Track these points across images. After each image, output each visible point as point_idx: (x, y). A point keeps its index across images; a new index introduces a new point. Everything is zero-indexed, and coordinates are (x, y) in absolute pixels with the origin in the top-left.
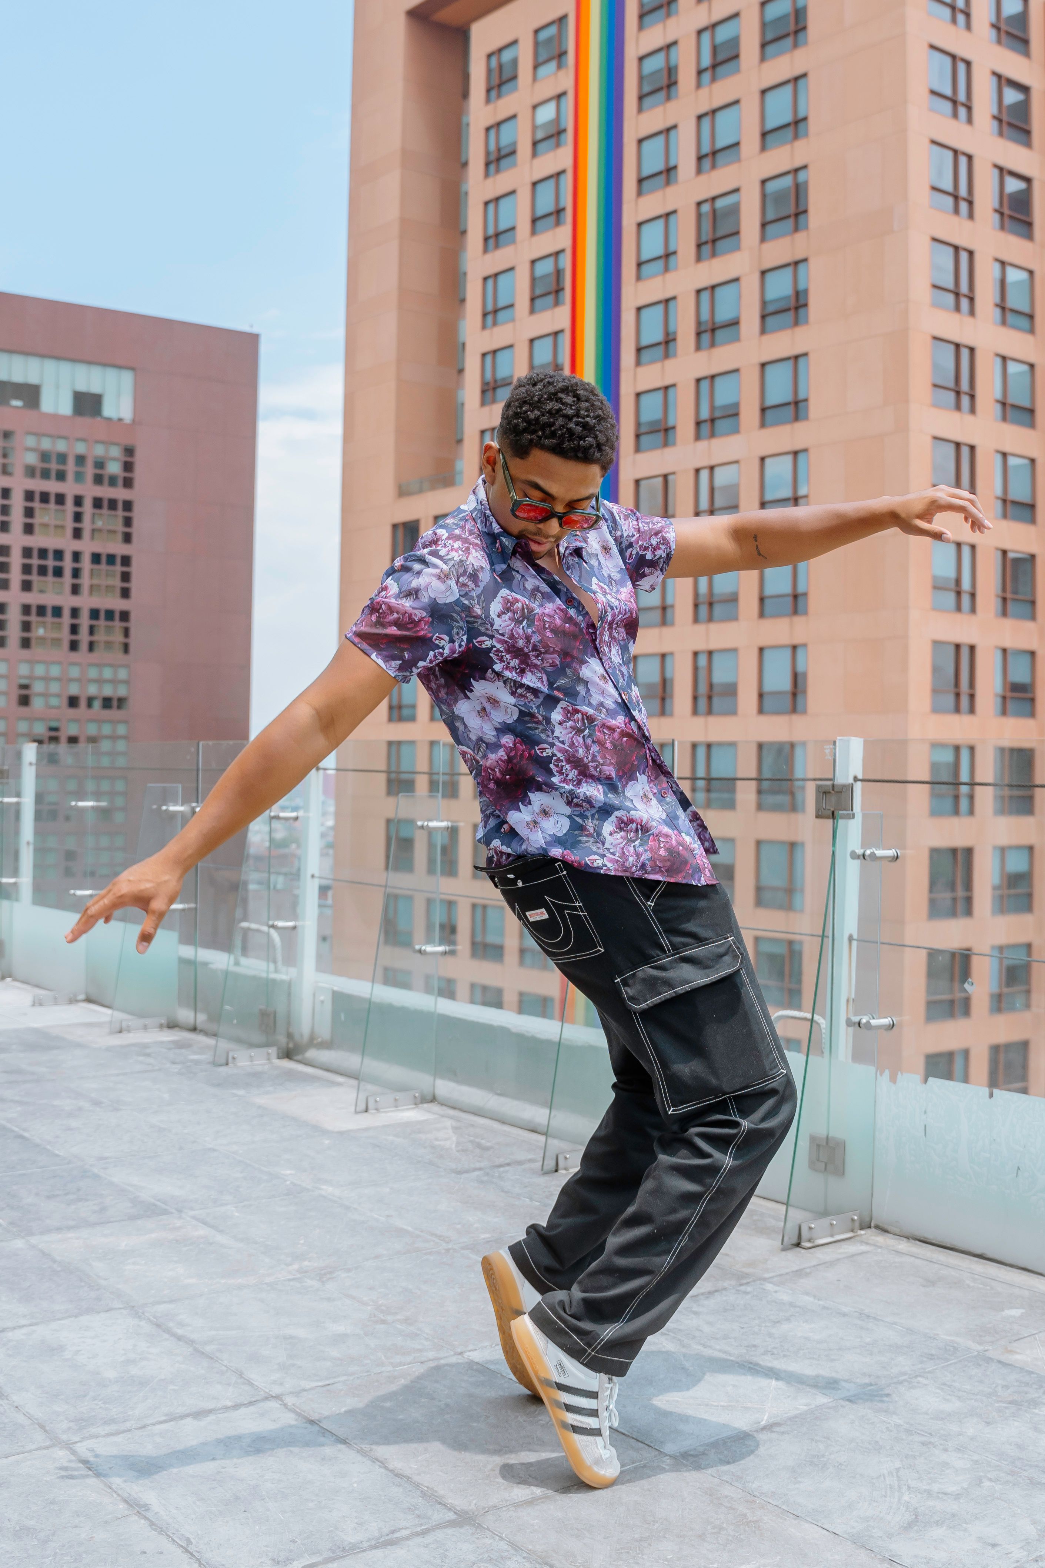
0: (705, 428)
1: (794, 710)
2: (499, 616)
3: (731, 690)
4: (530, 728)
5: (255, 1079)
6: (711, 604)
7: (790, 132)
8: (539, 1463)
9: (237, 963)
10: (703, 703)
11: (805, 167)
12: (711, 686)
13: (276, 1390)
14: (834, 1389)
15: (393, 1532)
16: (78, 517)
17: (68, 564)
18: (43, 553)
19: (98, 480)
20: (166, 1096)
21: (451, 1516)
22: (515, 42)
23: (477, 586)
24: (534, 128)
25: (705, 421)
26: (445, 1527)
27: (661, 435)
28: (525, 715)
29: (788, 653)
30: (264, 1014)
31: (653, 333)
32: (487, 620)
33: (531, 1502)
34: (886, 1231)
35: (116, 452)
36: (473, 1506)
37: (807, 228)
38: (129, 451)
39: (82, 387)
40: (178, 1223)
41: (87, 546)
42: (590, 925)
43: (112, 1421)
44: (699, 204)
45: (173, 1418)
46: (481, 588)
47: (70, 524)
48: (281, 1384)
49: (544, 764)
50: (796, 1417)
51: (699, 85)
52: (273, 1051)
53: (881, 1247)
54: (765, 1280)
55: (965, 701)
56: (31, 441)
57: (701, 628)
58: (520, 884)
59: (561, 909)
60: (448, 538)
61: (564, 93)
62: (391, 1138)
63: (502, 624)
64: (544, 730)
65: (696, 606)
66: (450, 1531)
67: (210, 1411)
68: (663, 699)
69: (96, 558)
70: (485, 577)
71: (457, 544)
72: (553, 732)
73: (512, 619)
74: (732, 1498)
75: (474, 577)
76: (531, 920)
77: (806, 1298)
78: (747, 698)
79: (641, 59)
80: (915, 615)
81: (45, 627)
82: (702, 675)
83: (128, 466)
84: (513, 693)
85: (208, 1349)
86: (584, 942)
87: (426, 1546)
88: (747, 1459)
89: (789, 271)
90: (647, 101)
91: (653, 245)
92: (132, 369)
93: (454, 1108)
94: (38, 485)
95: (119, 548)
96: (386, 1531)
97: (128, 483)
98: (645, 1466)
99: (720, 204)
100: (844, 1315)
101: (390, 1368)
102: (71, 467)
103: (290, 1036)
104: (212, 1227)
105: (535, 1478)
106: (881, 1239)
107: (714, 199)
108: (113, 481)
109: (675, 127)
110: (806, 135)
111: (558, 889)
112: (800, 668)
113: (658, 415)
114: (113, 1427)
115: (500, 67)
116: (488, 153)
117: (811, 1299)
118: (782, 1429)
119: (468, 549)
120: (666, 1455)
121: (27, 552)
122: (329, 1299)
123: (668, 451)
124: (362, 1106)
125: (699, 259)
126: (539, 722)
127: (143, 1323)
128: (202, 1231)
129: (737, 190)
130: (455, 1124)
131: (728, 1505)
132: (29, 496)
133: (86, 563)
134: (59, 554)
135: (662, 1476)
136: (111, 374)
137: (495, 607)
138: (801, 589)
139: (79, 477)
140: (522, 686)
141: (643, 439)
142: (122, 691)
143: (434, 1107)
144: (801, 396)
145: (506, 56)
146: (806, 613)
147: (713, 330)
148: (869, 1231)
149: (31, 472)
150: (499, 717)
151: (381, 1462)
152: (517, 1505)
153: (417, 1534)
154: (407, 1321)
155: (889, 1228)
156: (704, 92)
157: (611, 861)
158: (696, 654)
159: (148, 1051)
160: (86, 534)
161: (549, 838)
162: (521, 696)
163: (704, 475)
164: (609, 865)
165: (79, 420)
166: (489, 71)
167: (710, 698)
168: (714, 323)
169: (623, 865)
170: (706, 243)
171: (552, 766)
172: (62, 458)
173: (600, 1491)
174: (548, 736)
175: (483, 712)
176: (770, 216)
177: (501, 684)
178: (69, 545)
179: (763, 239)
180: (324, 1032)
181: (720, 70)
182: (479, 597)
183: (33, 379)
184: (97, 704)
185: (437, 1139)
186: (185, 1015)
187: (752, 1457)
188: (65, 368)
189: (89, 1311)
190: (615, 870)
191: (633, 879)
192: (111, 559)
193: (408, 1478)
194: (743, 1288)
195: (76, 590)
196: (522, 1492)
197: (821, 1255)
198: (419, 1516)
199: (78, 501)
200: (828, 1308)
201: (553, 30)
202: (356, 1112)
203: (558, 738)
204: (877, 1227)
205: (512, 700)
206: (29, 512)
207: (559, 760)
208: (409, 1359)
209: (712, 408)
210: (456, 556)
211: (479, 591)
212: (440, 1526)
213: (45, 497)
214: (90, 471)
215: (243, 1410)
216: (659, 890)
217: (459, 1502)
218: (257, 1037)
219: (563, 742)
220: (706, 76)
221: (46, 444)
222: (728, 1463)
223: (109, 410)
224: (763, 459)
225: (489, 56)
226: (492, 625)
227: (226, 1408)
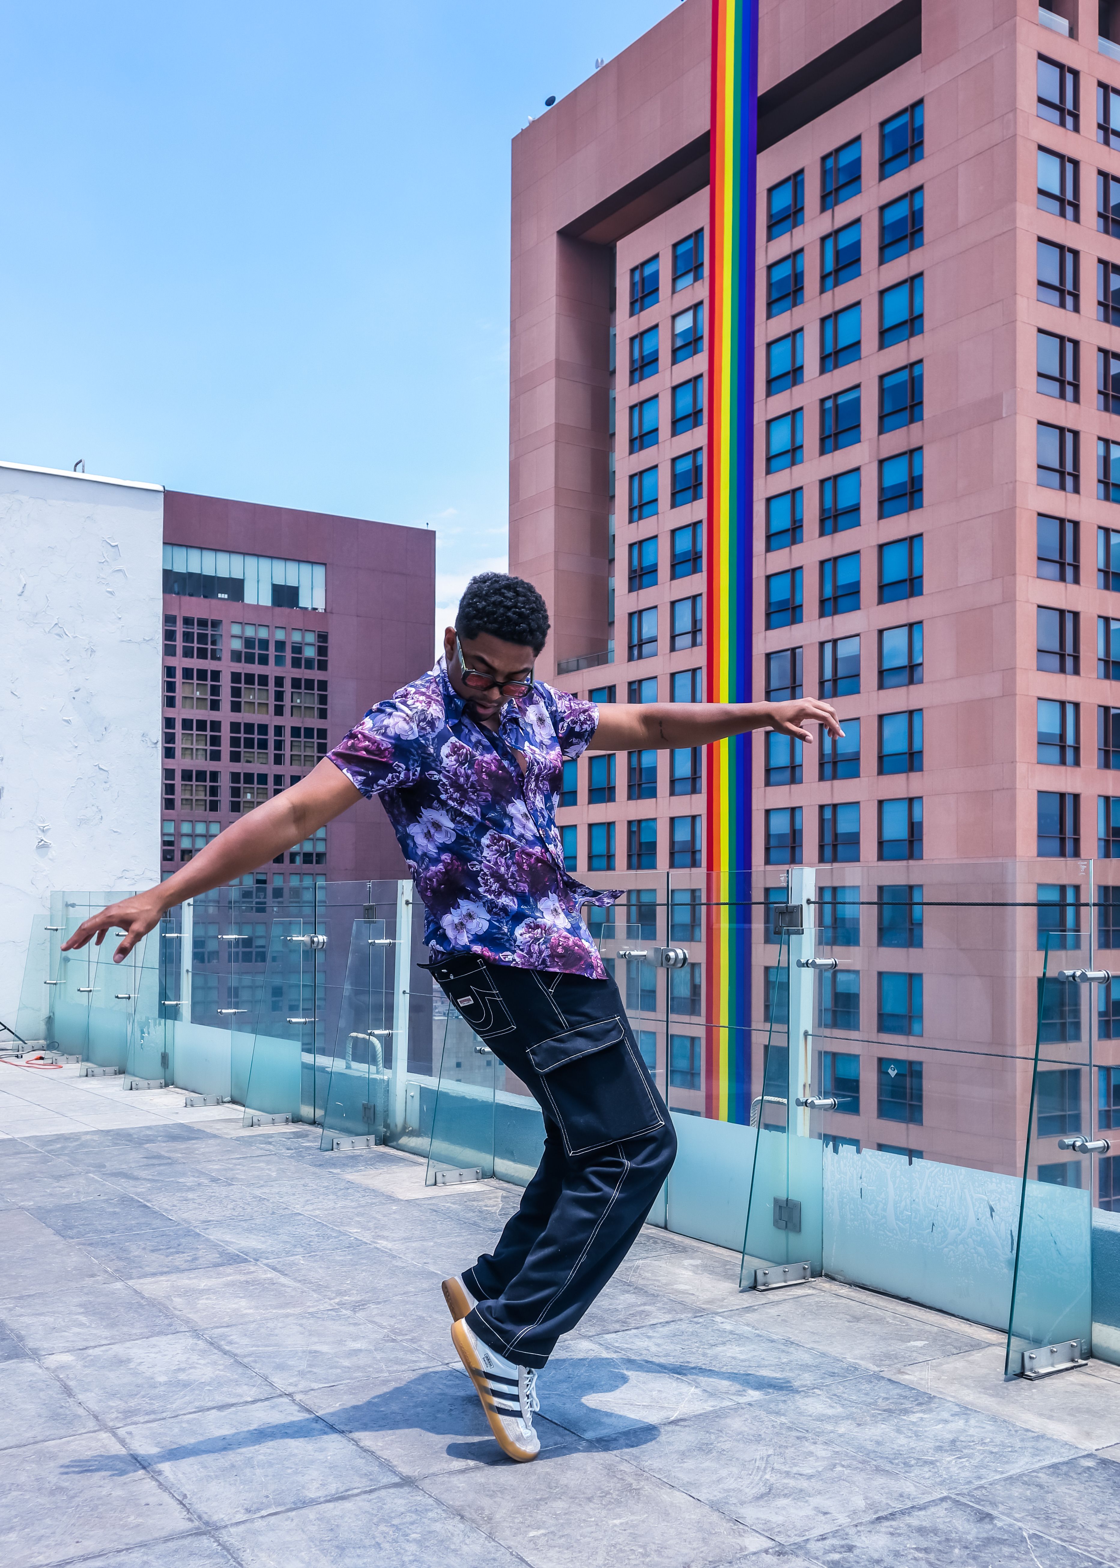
0: (829, 606)
1: (911, 856)
2: (447, 757)
3: (854, 840)
4: (464, 849)
5: (353, 1161)
6: (835, 763)
7: (906, 330)
8: (480, 1443)
9: (348, 1067)
10: (828, 851)
11: (920, 361)
12: (836, 835)
13: (291, 1389)
14: (740, 1395)
15: (347, 1491)
16: (279, 696)
17: (271, 737)
18: (249, 728)
19: (296, 663)
20: (274, 1174)
21: (397, 1480)
22: (656, 256)
23: (433, 731)
24: (674, 336)
25: (830, 599)
26: (389, 1488)
27: (789, 614)
28: (461, 838)
29: (905, 806)
30: (366, 1108)
31: (781, 522)
32: (438, 759)
33: (463, 1471)
34: (833, 1279)
35: (310, 638)
36: (416, 1473)
37: (921, 419)
38: (323, 637)
39: (280, 581)
40: (252, 1269)
41: (288, 721)
42: (504, 1008)
43: (154, 1412)
44: (823, 401)
45: (201, 1410)
46: (436, 733)
47: (272, 702)
48: (296, 1385)
49: (473, 877)
50: (701, 1415)
51: (822, 291)
52: (372, 1138)
53: (825, 1291)
54: (717, 1313)
55: (1069, 846)
56: (236, 630)
57: (827, 784)
58: (452, 977)
59: (482, 996)
60: (415, 693)
61: (701, 303)
62: (449, 1204)
63: (449, 762)
64: (475, 851)
65: (821, 765)
66: (392, 1490)
67: (233, 1405)
68: (793, 849)
69: (296, 732)
70: (440, 725)
71: (422, 698)
72: (482, 853)
73: (457, 761)
74: (625, 1472)
75: (432, 724)
76: (461, 1005)
77: (746, 1328)
78: (868, 846)
79: (770, 268)
80: (1021, 769)
81: (252, 793)
82: (828, 827)
83: (322, 651)
84: (453, 820)
85: (246, 1360)
86: (501, 1022)
87: (369, 1501)
88: (649, 1444)
89: (905, 460)
90: (775, 308)
91: (781, 439)
92: (325, 564)
93: (509, 1182)
94: (243, 668)
95: (315, 723)
96: (342, 1489)
97: (323, 666)
98: (564, 1447)
99: (841, 400)
100: (773, 1341)
101: (387, 1374)
102: (272, 652)
103: (387, 1126)
104: (279, 1271)
105: (473, 1454)
106: (826, 1285)
107: (836, 395)
108: (309, 664)
109: (801, 330)
110: (922, 332)
111: (479, 980)
112: (916, 818)
113: (787, 595)
114: (152, 1417)
115: (643, 279)
116: (632, 361)
117: (750, 1329)
118: (685, 1423)
119: (430, 703)
120: (584, 1439)
121: (235, 727)
122: (355, 1324)
123: (796, 628)
124: (431, 1181)
125: (822, 452)
126: (472, 845)
127: (200, 1342)
128: (271, 1274)
129: (858, 386)
130: (505, 1194)
131: (620, 1477)
132: (236, 677)
133: (287, 737)
134: (263, 729)
135: (574, 1455)
136: (306, 569)
137: (445, 750)
138: (916, 747)
139: (279, 661)
140: (461, 814)
141: (774, 617)
142: (321, 848)
143: (493, 1182)
144: (916, 573)
145: (648, 270)
146: (921, 769)
147: (836, 517)
148: (820, 1279)
149: (236, 656)
150: (440, 838)
151: (355, 1441)
152: (451, 1473)
153: (365, 1492)
154: (412, 1340)
155: (836, 1276)
156: (828, 295)
157: (519, 956)
158: (822, 807)
159: (270, 1140)
160: (287, 710)
161: (471, 937)
162: (459, 822)
163: (828, 648)
164: (518, 960)
165: (278, 610)
166: (633, 285)
167: (835, 846)
168: (836, 510)
169: (529, 961)
170: (830, 436)
171: (479, 878)
172: (264, 644)
173: (523, 1465)
174: (478, 856)
175: (428, 836)
176: (888, 409)
177: (444, 812)
178: (271, 720)
179: (881, 431)
180: (414, 1122)
181: (842, 274)
182: (433, 739)
183: (237, 574)
184: (298, 860)
185: (486, 1206)
186: (307, 1111)
187: (653, 1442)
188: (265, 563)
189: (161, 1333)
190: (522, 964)
191: (538, 972)
192: (309, 732)
193: (372, 1453)
194: (696, 1319)
195: (278, 760)
196: (459, 1464)
197: (771, 1296)
198: (371, 1480)
199: (279, 681)
200: (761, 1336)
201: (690, 244)
202: (427, 1186)
203: (485, 857)
204: (827, 1276)
205: (452, 826)
206: (236, 692)
207: (485, 874)
208: (404, 1367)
209: (835, 587)
210: (420, 706)
211: (434, 735)
212: (386, 1487)
213: (250, 679)
214: (288, 655)
215: (259, 1404)
216: (557, 980)
217: (406, 1470)
218: (361, 1127)
219: (489, 861)
220: (830, 281)
221: (250, 632)
222: (633, 1446)
223: (304, 601)
224: (881, 632)
225: (633, 271)
226: (441, 763)
227: (247, 1402)
